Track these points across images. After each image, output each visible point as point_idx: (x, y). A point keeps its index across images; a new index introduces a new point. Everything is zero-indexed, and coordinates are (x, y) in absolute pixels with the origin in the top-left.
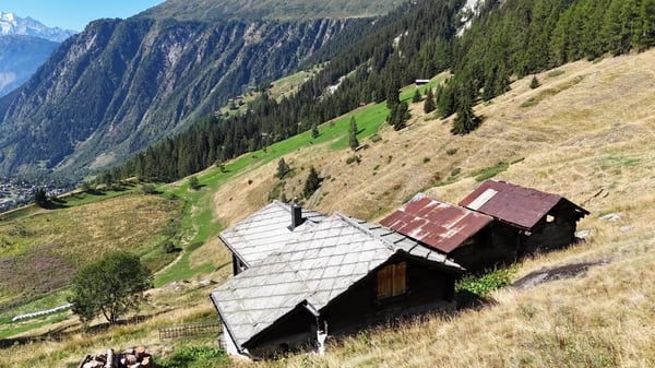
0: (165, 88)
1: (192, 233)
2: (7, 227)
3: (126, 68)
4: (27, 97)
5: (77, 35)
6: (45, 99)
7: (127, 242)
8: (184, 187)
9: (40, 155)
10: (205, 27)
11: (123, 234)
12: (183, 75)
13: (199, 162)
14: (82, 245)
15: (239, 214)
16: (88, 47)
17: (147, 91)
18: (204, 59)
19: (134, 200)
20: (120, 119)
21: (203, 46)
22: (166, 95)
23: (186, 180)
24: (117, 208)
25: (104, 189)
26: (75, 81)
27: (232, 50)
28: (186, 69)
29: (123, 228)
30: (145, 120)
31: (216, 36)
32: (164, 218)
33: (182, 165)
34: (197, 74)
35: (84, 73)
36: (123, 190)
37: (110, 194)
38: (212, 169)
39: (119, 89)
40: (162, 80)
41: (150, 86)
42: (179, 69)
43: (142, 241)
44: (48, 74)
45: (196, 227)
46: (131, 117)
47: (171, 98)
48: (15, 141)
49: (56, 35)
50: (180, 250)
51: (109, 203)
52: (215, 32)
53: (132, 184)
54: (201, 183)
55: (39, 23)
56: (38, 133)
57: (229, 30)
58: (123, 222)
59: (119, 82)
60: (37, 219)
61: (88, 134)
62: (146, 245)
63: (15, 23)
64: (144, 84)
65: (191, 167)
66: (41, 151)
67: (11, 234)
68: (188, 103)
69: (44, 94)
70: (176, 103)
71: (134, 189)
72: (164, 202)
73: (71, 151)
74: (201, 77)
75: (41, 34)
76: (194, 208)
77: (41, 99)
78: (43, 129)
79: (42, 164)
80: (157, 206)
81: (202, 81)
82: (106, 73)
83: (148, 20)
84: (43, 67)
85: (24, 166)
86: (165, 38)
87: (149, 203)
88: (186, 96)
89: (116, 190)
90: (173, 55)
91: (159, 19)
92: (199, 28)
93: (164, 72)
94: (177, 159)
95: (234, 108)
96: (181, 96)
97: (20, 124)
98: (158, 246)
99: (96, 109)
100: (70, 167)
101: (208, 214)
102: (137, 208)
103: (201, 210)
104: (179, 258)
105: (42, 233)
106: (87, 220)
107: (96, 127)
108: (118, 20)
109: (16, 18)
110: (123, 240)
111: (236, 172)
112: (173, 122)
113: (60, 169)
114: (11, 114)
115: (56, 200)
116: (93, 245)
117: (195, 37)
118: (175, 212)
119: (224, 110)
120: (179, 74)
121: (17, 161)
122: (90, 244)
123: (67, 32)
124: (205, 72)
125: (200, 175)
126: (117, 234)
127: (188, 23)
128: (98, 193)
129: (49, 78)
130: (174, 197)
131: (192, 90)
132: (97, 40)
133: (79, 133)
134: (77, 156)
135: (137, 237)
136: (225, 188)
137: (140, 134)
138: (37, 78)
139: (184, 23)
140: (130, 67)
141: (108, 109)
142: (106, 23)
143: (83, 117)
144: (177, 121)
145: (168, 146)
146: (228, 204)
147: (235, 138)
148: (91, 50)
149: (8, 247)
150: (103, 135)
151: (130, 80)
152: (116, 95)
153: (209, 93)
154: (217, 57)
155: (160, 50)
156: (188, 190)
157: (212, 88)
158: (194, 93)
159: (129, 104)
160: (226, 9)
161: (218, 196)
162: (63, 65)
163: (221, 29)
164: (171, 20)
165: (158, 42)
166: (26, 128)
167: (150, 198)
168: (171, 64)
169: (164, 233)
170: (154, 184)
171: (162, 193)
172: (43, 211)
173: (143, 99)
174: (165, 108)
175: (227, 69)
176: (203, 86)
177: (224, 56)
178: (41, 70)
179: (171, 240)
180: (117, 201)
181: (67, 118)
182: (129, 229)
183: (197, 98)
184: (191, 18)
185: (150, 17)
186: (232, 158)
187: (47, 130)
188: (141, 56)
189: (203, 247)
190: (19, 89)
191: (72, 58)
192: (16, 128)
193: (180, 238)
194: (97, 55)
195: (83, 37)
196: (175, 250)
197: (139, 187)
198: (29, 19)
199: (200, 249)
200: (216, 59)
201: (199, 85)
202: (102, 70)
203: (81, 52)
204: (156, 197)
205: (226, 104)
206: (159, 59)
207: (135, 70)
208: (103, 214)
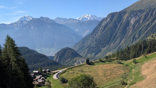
0: (129, 32)
1: (132, 79)
2: (79, 69)
3: (117, 26)
4: (91, 36)
5: (105, 18)
6: (95, 36)
7: (109, 78)
8: (131, 62)
9: (93, 52)
10: (144, 11)
11: (109, 76)
12: (135, 27)
13: (137, 54)
14: (96, 77)
15: (151, 74)
16: (108, 21)
17: (123, 33)
18: (143, 22)
19: (114, 65)
20: (115, 42)
21: (143, 17)
22: (129, 34)
23: (132, 60)
24: (108, 67)
25: (105, 61)
26: (103, 31)
27: (153, 18)
28: (137, 25)
29: (109, 74)
30: (122, 42)
31: (148, 14)
32: (123, 72)
33: (131, 55)
34: (140, 27)
35: (106, 29)
36: (111, 61)
37: (107, 62)
38: (142, 57)
39: (115, 33)
40: (128, 29)
41: (124, 32)
42: (134, 26)
43: (114, 79)
44: (97, 30)
45: (133, 77)
46: (118, 41)
47: (131, 35)
48: (88, 48)
49: (100, 19)
50: (126, 84)
51: (106, 65)
52: (147, 12)
53: (114, 60)
54: (137, 61)
55: (96, 16)
56: (93, 46)
57: (153, 11)
58: (109, 72)
59: (115, 30)
60: (86, 67)
61: (105, 46)
62: (115, 80)
63: (91, 17)
64: (122, 31)
65: (134, 56)
66: (93, 51)
67: (79, 71)
68: (137, 36)
69: (95, 35)
70: (132, 36)
71: (114, 62)
72: (123, 67)
73: (100, 51)
74: (141, 28)
75: (96, 19)
76: (134, 70)
77: (94, 36)
78: (94, 44)
79: (93, 54)
80: (121, 68)
81: (142, 29)
82: (112, 28)
83: (125, 11)
84: (96, 28)
85: (89, 54)
86: (130, 16)
87: (119, 67)
88: (136, 34)
89: (109, 61)
90: (132, 21)
91: (128, 10)
92: (142, 12)
93: (129, 27)
94: (130, 53)
95: (153, 37)
96: (134, 34)
97: (89, 43)
98: (119, 81)
99: (108, 39)
100: (100, 55)
101: (139, 73)
102: (114, 68)
103: (136, 71)
104: (126, 87)
105: (87, 72)
106: (99, 70)
107: (108, 44)
108: (116, 12)
109: (91, 16)
110: (108, 77)
111: (151, 59)
112: (131, 43)
113: (97, 56)
114: (87, 40)
115: (91, 62)
116: (99, 78)
117: (141, 15)
118: (127, 71)
119: (149, 38)
120: (134, 27)
121: (87, 53)
122: (98, 77)
123: (103, 18)
124: (143, 26)
125: (137, 59)
126: (107, 76)
127: (138, 10)
128: (103, 62)
129: (97, 31)
130: (127, 65)
131: (138, 32)
132: (110, 19)
133: (103, 46)
134: (102, 52)
135: (113, 77)
136: (146, 64)
137: (120, 46)
138: (94, 31)
139: (137, 11)
140: (119, 26)
141: (111, 39)
142: (113, 14)
143: (104, 41)
144: (132, 42)
145: (127, 49)
146: (147, 70)
147: (152, 46)
148: (108, 22)
149: (77, 74)
150: (109, 47)
151: (119, 30)
152: (114, 34)
153: (144, 33)
154: (148, 20)
155: (128, 20)
156: (132, 63)
157: (145, 31)
158: (139, 33)
159: (118, 37)
160: (152, 4)
161: (143, 67)
162: (101, 27)
163: (150, 11)
164: (132, 10)
165: (128, 17)
166: (90, 44)
167: (119, 65)
168: (131, 24)
169: (122, 77)
170: (121, 61)
171: (123, 64)
172: (88, 65)
173: (122, 35)
174: (129, 38)
175: (151, 24)
176: (142, 31)
177: (150, 20)
178: (95, 29)
179: (124, 80)
180: (108, 65)
181: (100, 41)
182: (111, 74)
183: (140, 35)
184: (139, 9)
185: (126, 10)
186: (150, 53)
187: (95, 45)
188: (122, 23)
189: (135, 84)
190: (90, 34)
191: (103, 24)
192: (88, 44)
193: (127, 80)
194: (110, 23)
195: (106, 18)
196: (125, 84)
197: (116, 61)
198: (94, 15)
199: (134, 85)
200: (147, 21)
201: (141, 30)
202: (111, 27)
203: (106, 23)
204: (121, 65)
205: (150, 36)
206: (128, 23)
207: (120, 27)
208: (104, 68)
